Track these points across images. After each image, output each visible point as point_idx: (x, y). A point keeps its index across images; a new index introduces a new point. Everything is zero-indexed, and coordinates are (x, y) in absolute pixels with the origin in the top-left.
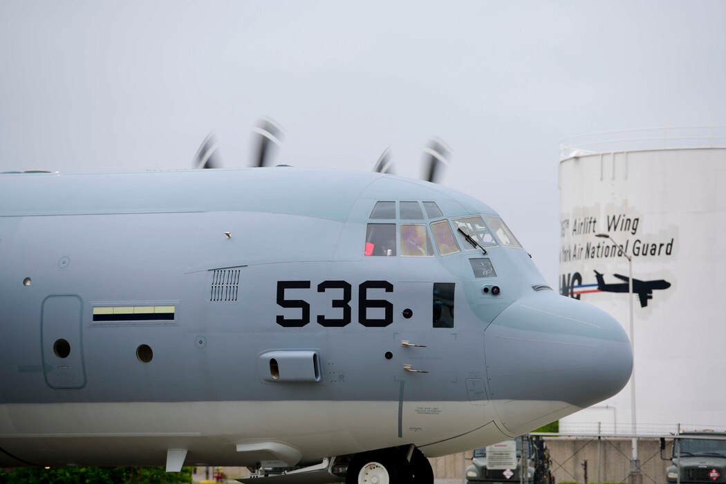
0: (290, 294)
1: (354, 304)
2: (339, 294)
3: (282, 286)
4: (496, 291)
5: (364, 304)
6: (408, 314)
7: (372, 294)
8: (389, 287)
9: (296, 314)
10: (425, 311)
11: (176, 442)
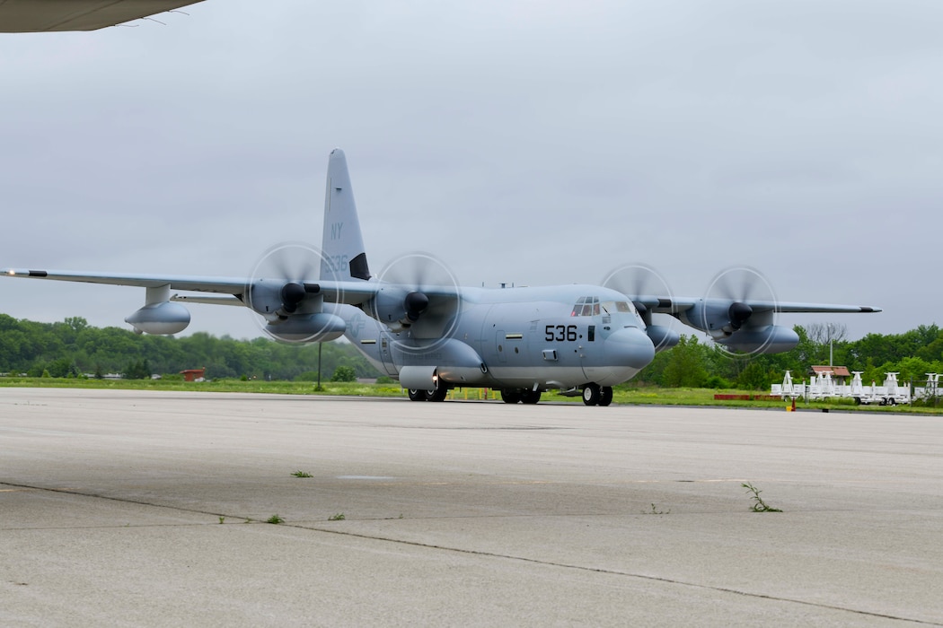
0: (550, 330)
1: (566, 333)
2: (561, 330)
3: (547, 327)
4: (608, 328)
5: (569, 333)
6: (581, 337)
7: (571, 330)
8: (575, 327)
9: (550, 337)
10: (586, 336)
11: (535, 380)
